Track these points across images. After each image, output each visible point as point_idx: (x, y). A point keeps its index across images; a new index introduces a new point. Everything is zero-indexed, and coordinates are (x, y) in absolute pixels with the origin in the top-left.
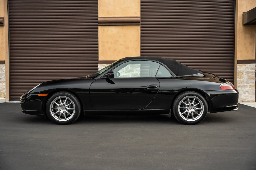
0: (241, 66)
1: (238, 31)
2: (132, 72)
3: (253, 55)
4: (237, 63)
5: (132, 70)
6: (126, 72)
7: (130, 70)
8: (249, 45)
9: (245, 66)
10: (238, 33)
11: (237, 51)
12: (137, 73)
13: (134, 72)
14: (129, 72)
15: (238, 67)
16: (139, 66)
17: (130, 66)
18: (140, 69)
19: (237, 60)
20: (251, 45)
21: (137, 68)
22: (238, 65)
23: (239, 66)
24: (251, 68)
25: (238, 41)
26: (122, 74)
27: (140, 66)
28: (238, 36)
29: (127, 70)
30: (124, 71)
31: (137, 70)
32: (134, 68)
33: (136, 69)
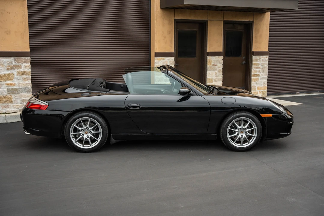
0: (160, 60)
1: (155, 16)
2: (18, 69)
3: (171, 47)
4: (155, 56)
5: (18, 65)
6: (8, 69)
7: (15, 66)
8: (168, 34)
9: (163, 60)
10: (155, 17)
11: (155, 42)
12: (25, 70)
13: (21, 68)
14: (14, 69)
15: (156, 61)
16: (28, 59)
17: (15, 60)
18: (29, 64)
19: (155, 53)
20: (170, 33)
21: (25, 62)
22: (155, 58)
23: (158, 59)
24: (170, 63)
25: (155, 28)
26: (2, 73)
27: (30, 60)
28: (156, 22)
29: (9, 66)
30: (4, 67)
31: (26, 67)
32: (20, 63)
33: (24, 64)
